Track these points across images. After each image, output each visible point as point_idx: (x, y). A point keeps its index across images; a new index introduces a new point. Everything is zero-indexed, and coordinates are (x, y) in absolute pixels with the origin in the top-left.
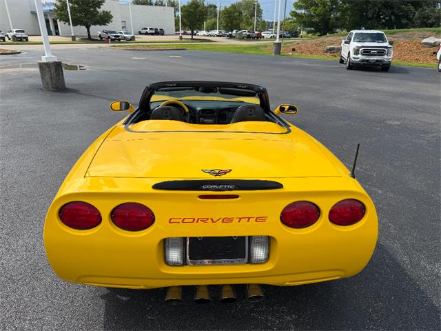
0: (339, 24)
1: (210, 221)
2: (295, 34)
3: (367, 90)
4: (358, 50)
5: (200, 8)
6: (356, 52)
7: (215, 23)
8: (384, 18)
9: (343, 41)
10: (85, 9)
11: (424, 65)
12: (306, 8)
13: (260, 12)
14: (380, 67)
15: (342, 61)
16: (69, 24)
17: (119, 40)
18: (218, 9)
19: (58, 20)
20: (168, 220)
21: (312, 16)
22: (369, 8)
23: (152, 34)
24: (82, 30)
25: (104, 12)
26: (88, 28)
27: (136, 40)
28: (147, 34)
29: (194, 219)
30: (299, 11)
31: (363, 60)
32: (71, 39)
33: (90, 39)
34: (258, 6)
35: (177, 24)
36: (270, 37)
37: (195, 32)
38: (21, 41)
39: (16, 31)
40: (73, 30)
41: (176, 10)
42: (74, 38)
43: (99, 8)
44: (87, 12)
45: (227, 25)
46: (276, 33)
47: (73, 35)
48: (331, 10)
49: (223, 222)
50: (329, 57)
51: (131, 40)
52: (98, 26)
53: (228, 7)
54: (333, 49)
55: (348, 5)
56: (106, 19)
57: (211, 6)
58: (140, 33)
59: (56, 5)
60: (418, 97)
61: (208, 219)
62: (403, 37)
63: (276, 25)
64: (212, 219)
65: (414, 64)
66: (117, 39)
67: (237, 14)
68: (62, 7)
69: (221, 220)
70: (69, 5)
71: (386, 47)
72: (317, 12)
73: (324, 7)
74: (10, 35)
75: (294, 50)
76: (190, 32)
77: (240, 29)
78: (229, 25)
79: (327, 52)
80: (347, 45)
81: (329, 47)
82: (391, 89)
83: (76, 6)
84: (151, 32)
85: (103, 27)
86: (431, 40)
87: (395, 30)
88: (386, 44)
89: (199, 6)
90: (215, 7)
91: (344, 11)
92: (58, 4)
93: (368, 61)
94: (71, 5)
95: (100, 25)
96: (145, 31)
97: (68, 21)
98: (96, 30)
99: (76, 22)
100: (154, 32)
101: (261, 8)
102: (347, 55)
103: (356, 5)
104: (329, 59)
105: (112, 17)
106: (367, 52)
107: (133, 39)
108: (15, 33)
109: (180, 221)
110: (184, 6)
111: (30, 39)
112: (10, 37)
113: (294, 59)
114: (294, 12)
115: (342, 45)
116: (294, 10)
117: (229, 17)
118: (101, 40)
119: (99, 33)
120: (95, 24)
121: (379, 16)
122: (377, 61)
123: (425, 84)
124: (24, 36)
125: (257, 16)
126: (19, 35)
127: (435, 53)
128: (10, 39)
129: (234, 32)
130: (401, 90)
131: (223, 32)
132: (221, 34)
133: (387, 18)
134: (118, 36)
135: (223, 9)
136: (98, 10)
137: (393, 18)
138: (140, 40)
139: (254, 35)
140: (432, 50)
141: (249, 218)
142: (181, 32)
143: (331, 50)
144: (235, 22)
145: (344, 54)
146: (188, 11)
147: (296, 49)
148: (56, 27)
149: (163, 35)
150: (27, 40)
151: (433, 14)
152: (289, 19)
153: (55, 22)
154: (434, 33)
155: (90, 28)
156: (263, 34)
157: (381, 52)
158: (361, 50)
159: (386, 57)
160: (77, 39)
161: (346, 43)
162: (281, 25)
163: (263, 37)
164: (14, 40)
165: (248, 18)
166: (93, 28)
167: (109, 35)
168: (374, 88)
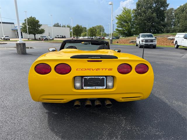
0: (135, 33)
1: (92, 70)
2: (118, 38)
3: (148, 54)
4: (143, 40)
5: (80, 28)
6: (142, 41)
7: (86, 34)
8: (152, 31)
9: (137, 38)
10: (34, 28)
11: (169, 46)
12: (122, 27)
13: (103, 30)
14: (152, 47)
15: (137, 45)
16: (27, 34)
17: (47, 40)
18: (87, 29)
19: (23, 32)
20: (76, 69)
21: (124, 30)
22: (146, 27)
23: (61, 38)
24: (32, 36)
25: (41, 29)
26: (35, 35)
27: (54, 40)
28: (59, 38)
29: (86, 69)
30: (119, 29)
31: (145, 44)
32: (27, 39)
33: (35, 39)
34: (103, 28)
35: (71, 34)
36: (108, 39)
37: (78, 37)
38: (7, 40)
39: (5, 36)
40: (28, 36)
41: (71, 29)
42: (29, 39)
43: (40, 27)
44: (34, 29)
45: (91, 34)
46: (110, 37)
47: (28, 38)
48: (132, 28)
49: (96, 70)
50: (132, 44)
51: (52, 40)
52: (39, 34)
53: (91, 28)
54: (133, 41)
55: (138, 26)
56: (42, 32)
57: (84, 28)
58: (56, 37)
59: (22, 26)
60: (168, 56)
61: (91, 69)
62: (160, 36)
63: (110, 34)
64: (92, 69)
65: (166, 46)
66: (46, 39)
67: (95, 30)
68: (25, 27)
69: (96, 69)
70: (27, 26)
71: (154, 39)
72: (126, 29)
73: (129, 27)
74: (3, 38)
75: (118, 42)
76: (76, 37)
77: (96, 36)
78: (92, 34)
79: (131, 43)
80: (139, 39)
81: (131, 41)
82: (157, 53)
83: (30, 27)
84: (60, 37)
85: (41, 35)
86: (171, 37)
87: (157, 34)
88: (154, 38)
89: (80, 27)
90: (86, 28)
91: (137, 29)
92: (23, 26)
93: (147, 44)
94: (28, 26)
95: (40, 34)
96: (58, 37)
97: (27, 32)
98: (38, 36)
99: (30, 33)
100: (61, 37)
101: (104, 28)
102: (139, 43)
103: (141, 26)
104: (132, 45)
105: (45, 31)
106: (146, 41)
107: (53, 39)
108: (5, 37)
109: (81, 70)
110: (74, 27)
111: (10, 39)
112: (2, 39)
113: (118, 45)
114: (117, 29)
115: (137, 39)
116: (117, 28)
117: (91, 31)
118: (40, 40)
119: (39, 37)
120: (38, 34)
121: (150, 30)
122: (151, 44)
123: (170, 52)
124: (8, 38)
125: (103, 31)
126: (6, 38)
127: (173, 42)
128: (2, 40)
129: (94, 37)
130: (161, 54)
131: (89, 37)
132: (88, 38)
133: (153, 31)
134: (47, 38)
135: (89, 28)
136: (39, 28)
137: (156, 30)
138: (56, 40)
139: (102, 38)
140: (172, 41)
141: (106, 69)
142: (73, 37)
143: (132, 42)
144: (94, 33)
145: (138, 43)
146: (75, 29)
147: (119, 42)
148: (22, 35)
149: (65, 38)
150: (9, 40)
151: (171, 29)
152: (115, 31)
153: (21, 33)
154: (172, 35)
155: (36, 35)
156: (105, 38)
157: (152, 41)
158: (144, 40)
159: (154, 43)
160: (30, 39)
161: (138, 38)
162: (112, 34)
163: (105, 39)
164: (4, 40)
165: (99, 32)
166: (37, 35)
167: (43, 38)
168: (150, 53)
